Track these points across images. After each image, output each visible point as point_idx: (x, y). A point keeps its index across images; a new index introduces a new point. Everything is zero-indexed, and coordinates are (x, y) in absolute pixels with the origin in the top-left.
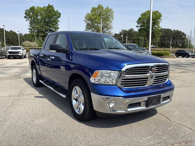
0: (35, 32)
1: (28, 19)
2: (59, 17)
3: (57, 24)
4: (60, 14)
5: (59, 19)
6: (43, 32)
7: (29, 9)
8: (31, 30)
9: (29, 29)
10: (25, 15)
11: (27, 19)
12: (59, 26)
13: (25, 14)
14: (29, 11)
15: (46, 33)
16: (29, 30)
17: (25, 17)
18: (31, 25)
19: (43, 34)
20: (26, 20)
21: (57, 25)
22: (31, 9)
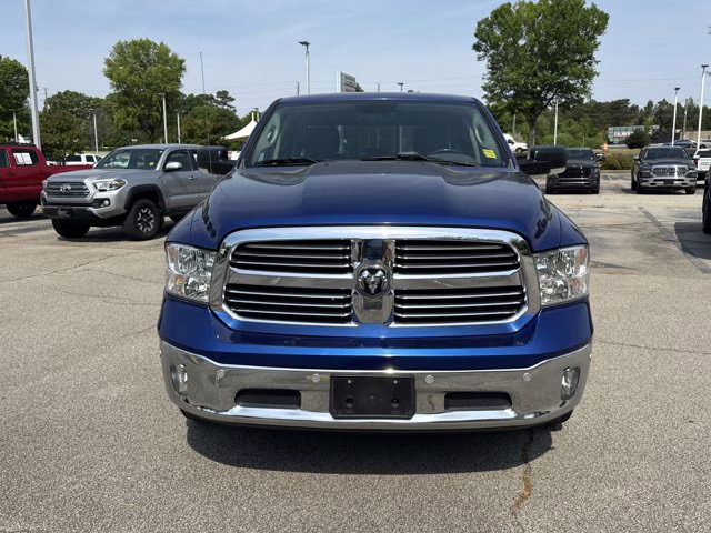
0: (506, 97)
1: (486, 51)
2: (600, 29)
3: (590, 57)
4: (604, 18)
5: (599, 38)
6: (532, 93)
7: (489, 16)
8: (492, 92)
9: (485, 88)
10: (475, 40)
11: (482, 53)
12: (596, 68)
13: (476, 35)
14: (490, 25)
15: (545, 98)
16: (486, 93)
17: (477, 47)
18: (493, 74)
19: (530, 103)
20: (479, 59)
21: (590, 64)
22: (496, 17)
